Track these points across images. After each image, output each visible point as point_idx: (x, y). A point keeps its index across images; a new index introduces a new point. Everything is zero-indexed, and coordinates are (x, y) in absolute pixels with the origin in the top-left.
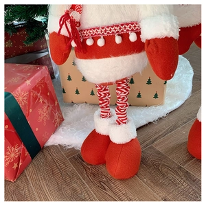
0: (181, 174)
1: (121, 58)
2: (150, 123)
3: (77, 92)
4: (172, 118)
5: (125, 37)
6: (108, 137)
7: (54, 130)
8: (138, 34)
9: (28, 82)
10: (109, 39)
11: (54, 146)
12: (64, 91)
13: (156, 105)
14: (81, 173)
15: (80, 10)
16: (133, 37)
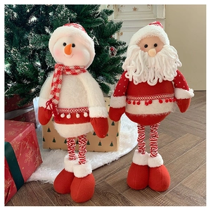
0: (120, 198)
2: (106, 165)
3: (54, 141)
4: (122, 161)
5: (81, 114)
6: (73, 174)
7: (35, 170)
9: (21, 135)
10: (73, 115)
11: (34, 182)
12: (44, 140)
13: (112, 151)
14: (53, 200)
15: (58, 99)
16: (86, 115)
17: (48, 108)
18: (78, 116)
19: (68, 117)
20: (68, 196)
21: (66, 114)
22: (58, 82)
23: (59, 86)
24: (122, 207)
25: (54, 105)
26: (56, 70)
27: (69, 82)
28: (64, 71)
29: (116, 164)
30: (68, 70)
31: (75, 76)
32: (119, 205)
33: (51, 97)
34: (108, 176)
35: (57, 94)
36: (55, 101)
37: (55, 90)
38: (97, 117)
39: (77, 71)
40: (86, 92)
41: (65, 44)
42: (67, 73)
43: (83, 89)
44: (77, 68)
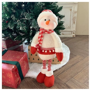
0: (65, 85)
1: (50, 55)
2: (57, 70)
3: (34, 59)
4: (63, 68)
5: (52, 51)
6: (45, 74)
7: (27, 72)
8: (55, 50)
9: (22, 58)
10: (48, 51)
11: (27, 77)
12: (29, 59)
13: (58, 64)
14: (37, 86)
15: (41, 44)
16: (53, 51)
17: (37, 47)
18: (50, 51)
19: (46, 52)
20: (43, 84)
21: (45, 51)
22: (42, 37)
23: (42, 38)
24: (67, 89)
25: (39, 46)
26: (41, 31)
27: (46, 37)
28: (44, 32)
29: (61, 70)
30: (46, 31)
31: (49, 34)
32: (66, 88)
33: (38, 43)
34: (58, 75)
35: (41, 42)
36: (40, 45)
37: (40, 40)
38: (59, 52)
39: (50, 32)
40: (54, 41)
41: (45, 20)
42: (46, 33)
43: (53, 40)
44: (50, 30)
